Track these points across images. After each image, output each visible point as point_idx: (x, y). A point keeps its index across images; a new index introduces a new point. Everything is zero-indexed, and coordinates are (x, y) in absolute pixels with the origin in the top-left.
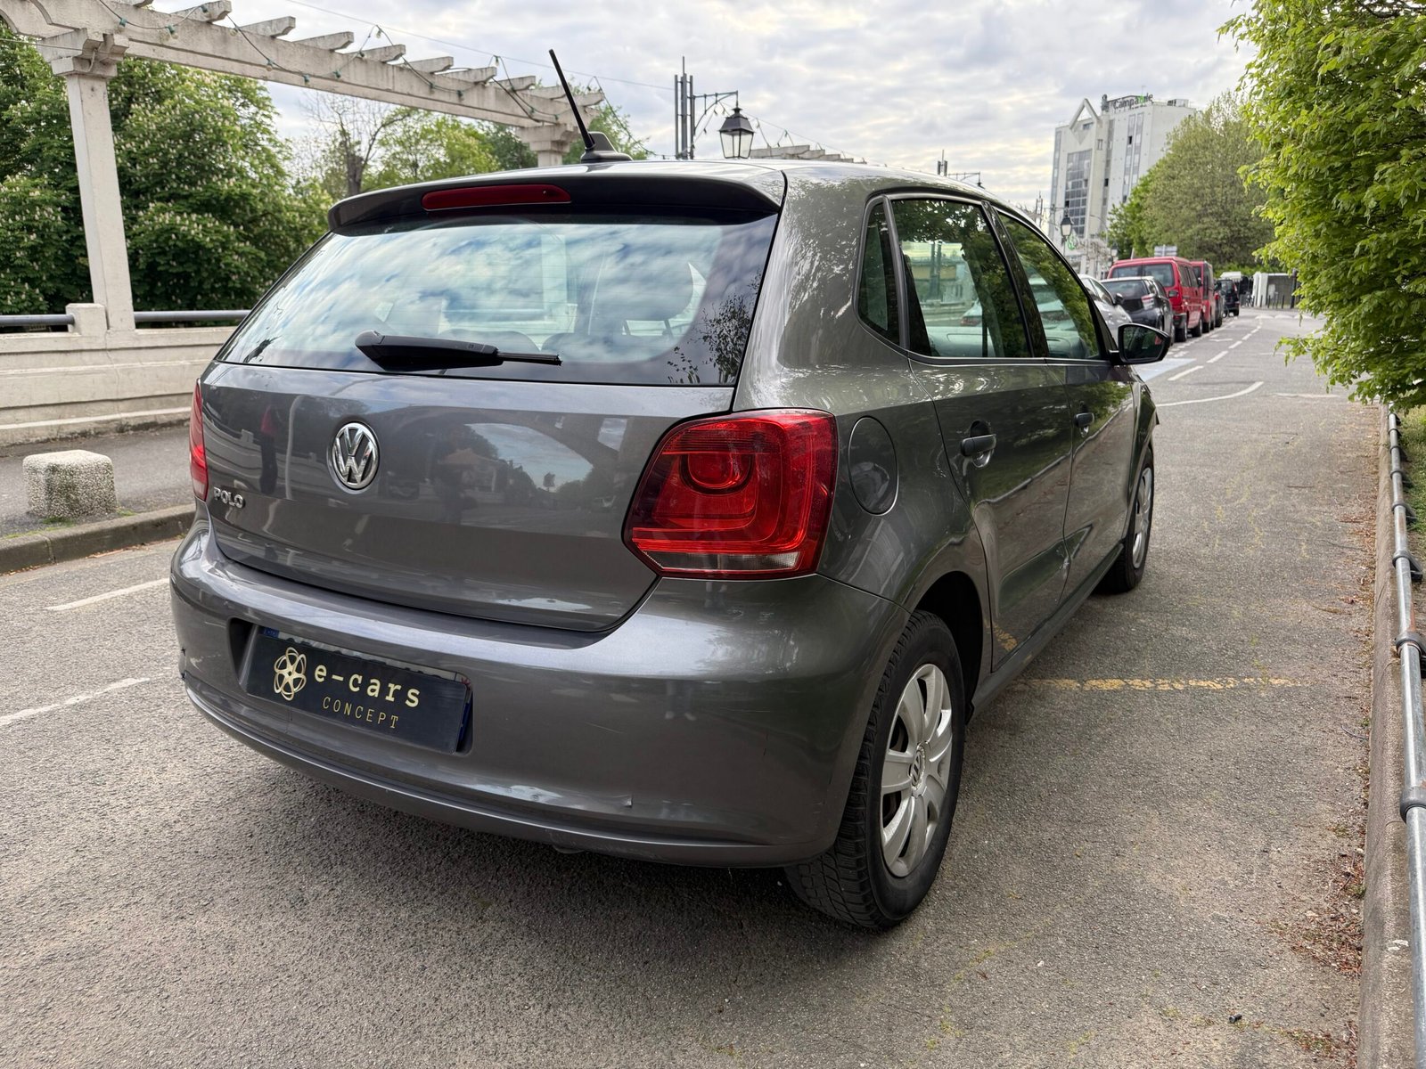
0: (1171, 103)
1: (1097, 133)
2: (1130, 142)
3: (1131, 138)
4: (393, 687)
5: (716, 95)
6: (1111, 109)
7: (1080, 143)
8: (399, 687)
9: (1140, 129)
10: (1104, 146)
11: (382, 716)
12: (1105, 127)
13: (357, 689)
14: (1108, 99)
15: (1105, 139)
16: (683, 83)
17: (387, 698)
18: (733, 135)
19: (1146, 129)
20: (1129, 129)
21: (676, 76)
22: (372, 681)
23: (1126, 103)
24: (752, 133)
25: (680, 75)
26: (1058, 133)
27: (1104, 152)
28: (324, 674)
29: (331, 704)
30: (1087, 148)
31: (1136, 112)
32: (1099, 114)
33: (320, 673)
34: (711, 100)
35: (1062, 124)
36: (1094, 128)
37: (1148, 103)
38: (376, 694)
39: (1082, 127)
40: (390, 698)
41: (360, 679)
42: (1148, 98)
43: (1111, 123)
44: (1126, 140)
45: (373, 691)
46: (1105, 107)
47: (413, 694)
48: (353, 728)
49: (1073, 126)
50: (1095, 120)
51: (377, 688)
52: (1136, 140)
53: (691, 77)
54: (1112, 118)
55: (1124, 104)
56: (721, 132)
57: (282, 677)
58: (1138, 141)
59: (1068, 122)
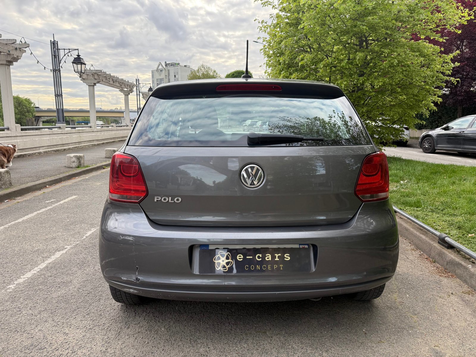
0: (185, 66)
1: (165, 73)
2: (175, 77)
3: (175, 76)
4: (277, 255)
5: (69, 49)
6: (168, 66)
7: (160, 76)
8: (280, 255)
9: (178, 73)
10: (168, 77)
11: (276, 266)
12: (167, 72)
13: (261, 259)
14: (167, 63)
15: (167, 75)
16: (54, 44)
17: (276, 259)
18: (77, 64)
19: (179, 73)
20: (174, 73)
21: (51, 41)
22: (267, 255)
23: (173, 65)
24: (85, 64)
25: (53, 40)
26: (153, 72)
27: (168, 79)
28: (242, 257)
29: (249, 268)
30: (162, 78)
31: (176, 68)
32: (165, 67)
33: (240, 257)
34: (67, 51)
35: (153, 69)
36: (164, 71)
37: (179, 66)
38: (270, 259)
39: (160, 71)
40: (277, 259)
41: (261, 255)
42: (178, 64)
43: (169, 70)
44: (174, 76)
45: (268, 258)
46: (166, 65)
47: (287, 256)
48: (263, 274)
49: (157, 70)
50: (164, 69)
51: (270, 257)
52: (177, 76)
53: (57, 42)
54: (169, 69)
55: (172, 65)
56: (73, 63)
57: (219, 264)
58: (177, 77)
59: (155, 69)
